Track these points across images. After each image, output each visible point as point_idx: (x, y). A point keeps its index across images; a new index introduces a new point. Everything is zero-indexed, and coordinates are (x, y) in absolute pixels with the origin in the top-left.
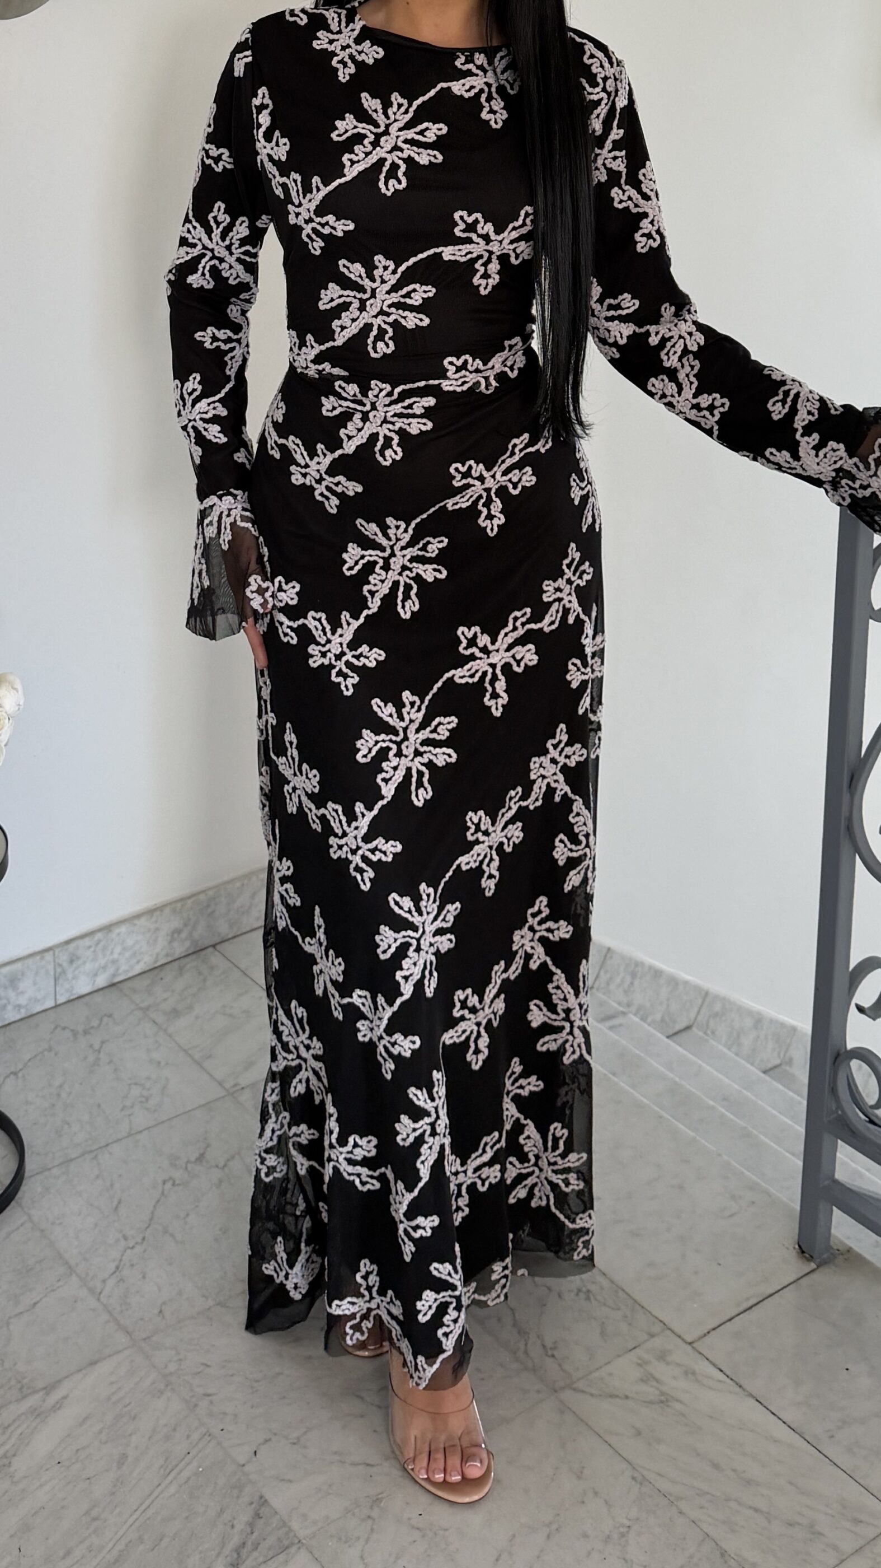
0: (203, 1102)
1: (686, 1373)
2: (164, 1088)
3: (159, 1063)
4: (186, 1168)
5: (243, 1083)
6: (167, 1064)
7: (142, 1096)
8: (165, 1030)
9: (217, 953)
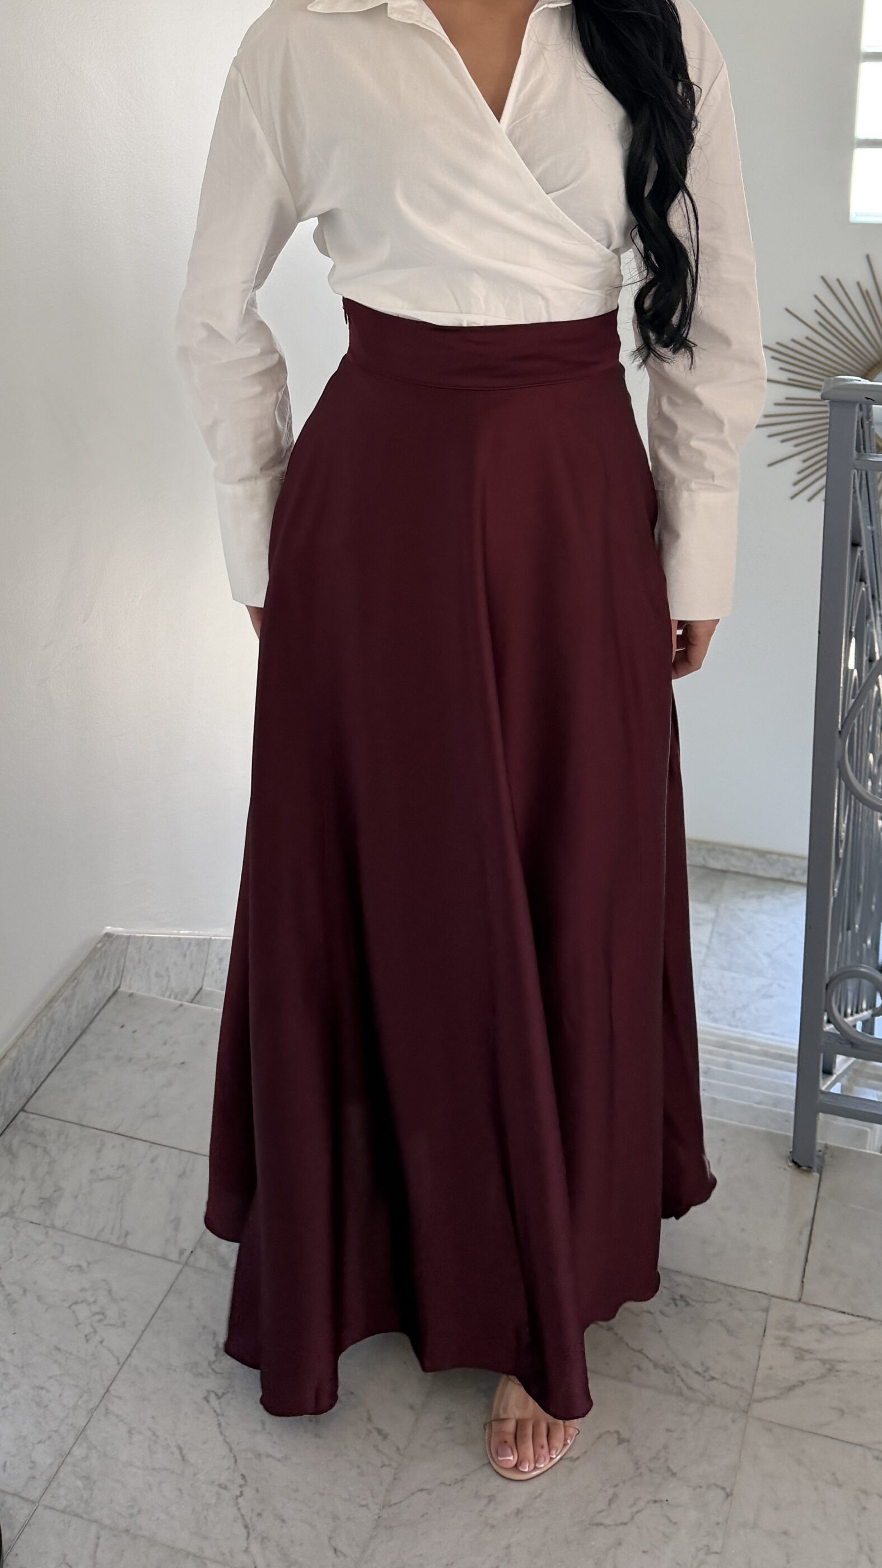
0: (167, 1288)
1: (822, 1331)
2: (110, 1291)
3: (79, 1266)
4: (212, 1369)
5: (188, 1246)
6: (89, 1263)
7: (95, 1314)
8: (53, 1227)
9: (32, 1116)
